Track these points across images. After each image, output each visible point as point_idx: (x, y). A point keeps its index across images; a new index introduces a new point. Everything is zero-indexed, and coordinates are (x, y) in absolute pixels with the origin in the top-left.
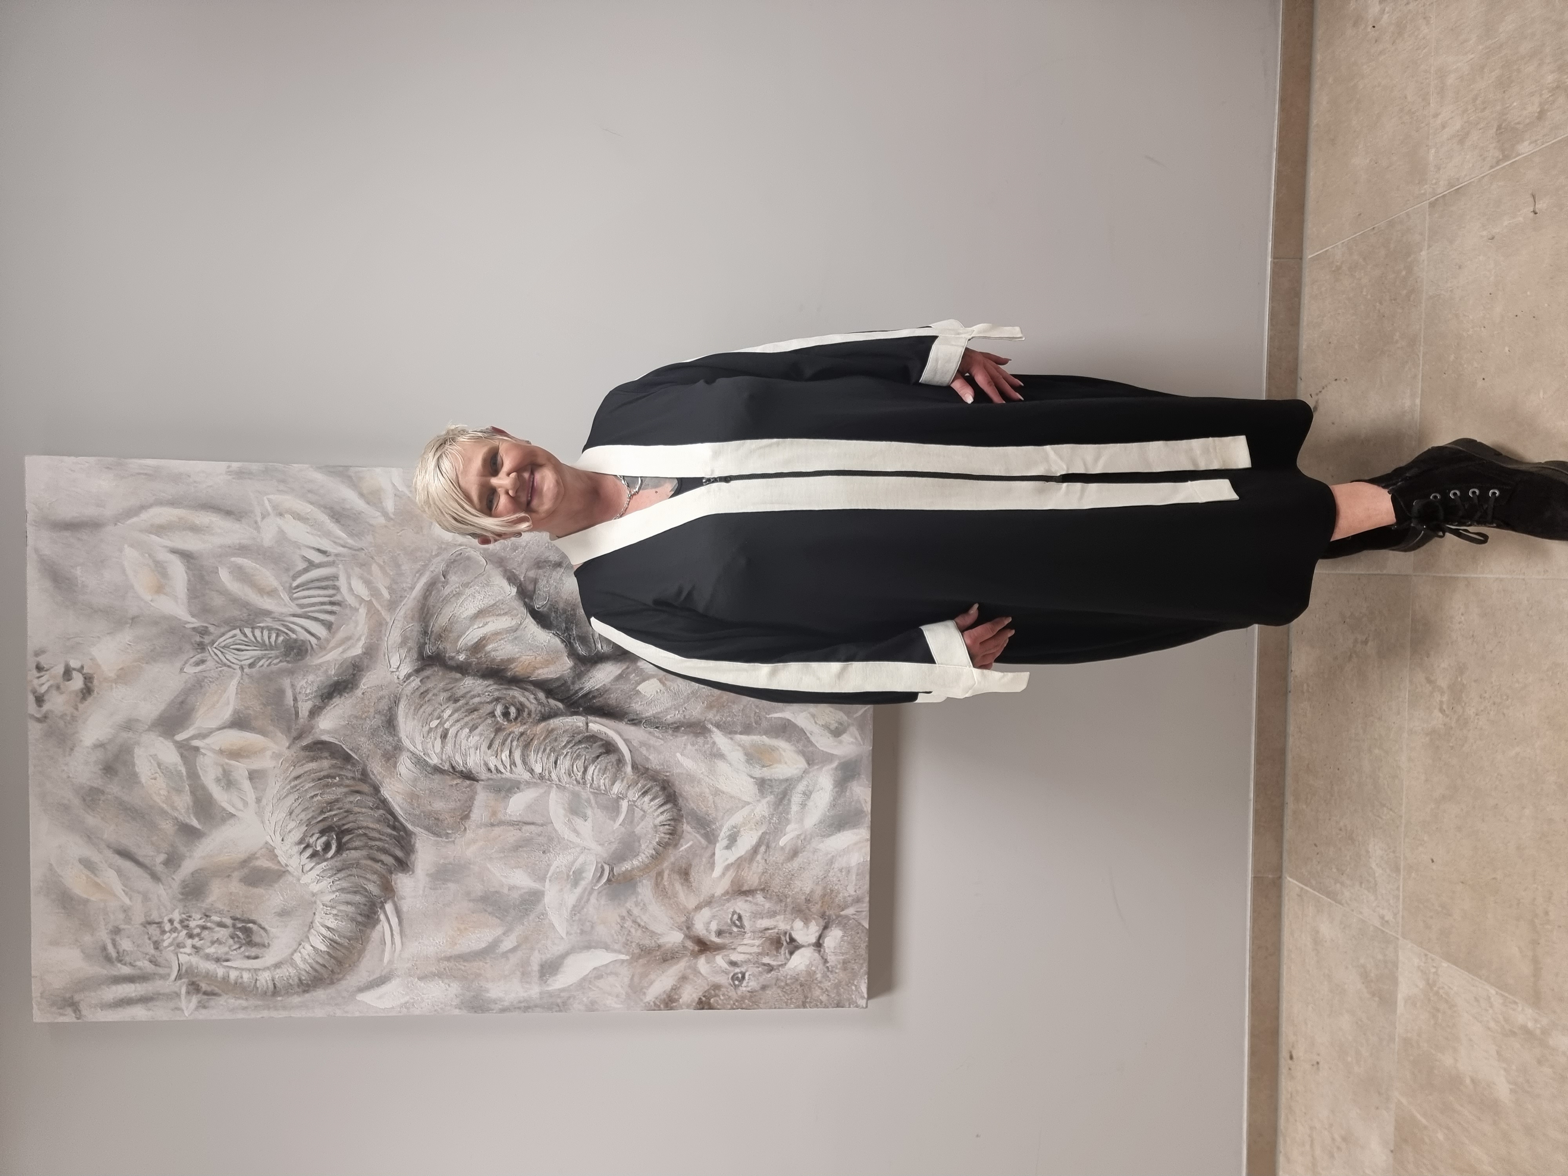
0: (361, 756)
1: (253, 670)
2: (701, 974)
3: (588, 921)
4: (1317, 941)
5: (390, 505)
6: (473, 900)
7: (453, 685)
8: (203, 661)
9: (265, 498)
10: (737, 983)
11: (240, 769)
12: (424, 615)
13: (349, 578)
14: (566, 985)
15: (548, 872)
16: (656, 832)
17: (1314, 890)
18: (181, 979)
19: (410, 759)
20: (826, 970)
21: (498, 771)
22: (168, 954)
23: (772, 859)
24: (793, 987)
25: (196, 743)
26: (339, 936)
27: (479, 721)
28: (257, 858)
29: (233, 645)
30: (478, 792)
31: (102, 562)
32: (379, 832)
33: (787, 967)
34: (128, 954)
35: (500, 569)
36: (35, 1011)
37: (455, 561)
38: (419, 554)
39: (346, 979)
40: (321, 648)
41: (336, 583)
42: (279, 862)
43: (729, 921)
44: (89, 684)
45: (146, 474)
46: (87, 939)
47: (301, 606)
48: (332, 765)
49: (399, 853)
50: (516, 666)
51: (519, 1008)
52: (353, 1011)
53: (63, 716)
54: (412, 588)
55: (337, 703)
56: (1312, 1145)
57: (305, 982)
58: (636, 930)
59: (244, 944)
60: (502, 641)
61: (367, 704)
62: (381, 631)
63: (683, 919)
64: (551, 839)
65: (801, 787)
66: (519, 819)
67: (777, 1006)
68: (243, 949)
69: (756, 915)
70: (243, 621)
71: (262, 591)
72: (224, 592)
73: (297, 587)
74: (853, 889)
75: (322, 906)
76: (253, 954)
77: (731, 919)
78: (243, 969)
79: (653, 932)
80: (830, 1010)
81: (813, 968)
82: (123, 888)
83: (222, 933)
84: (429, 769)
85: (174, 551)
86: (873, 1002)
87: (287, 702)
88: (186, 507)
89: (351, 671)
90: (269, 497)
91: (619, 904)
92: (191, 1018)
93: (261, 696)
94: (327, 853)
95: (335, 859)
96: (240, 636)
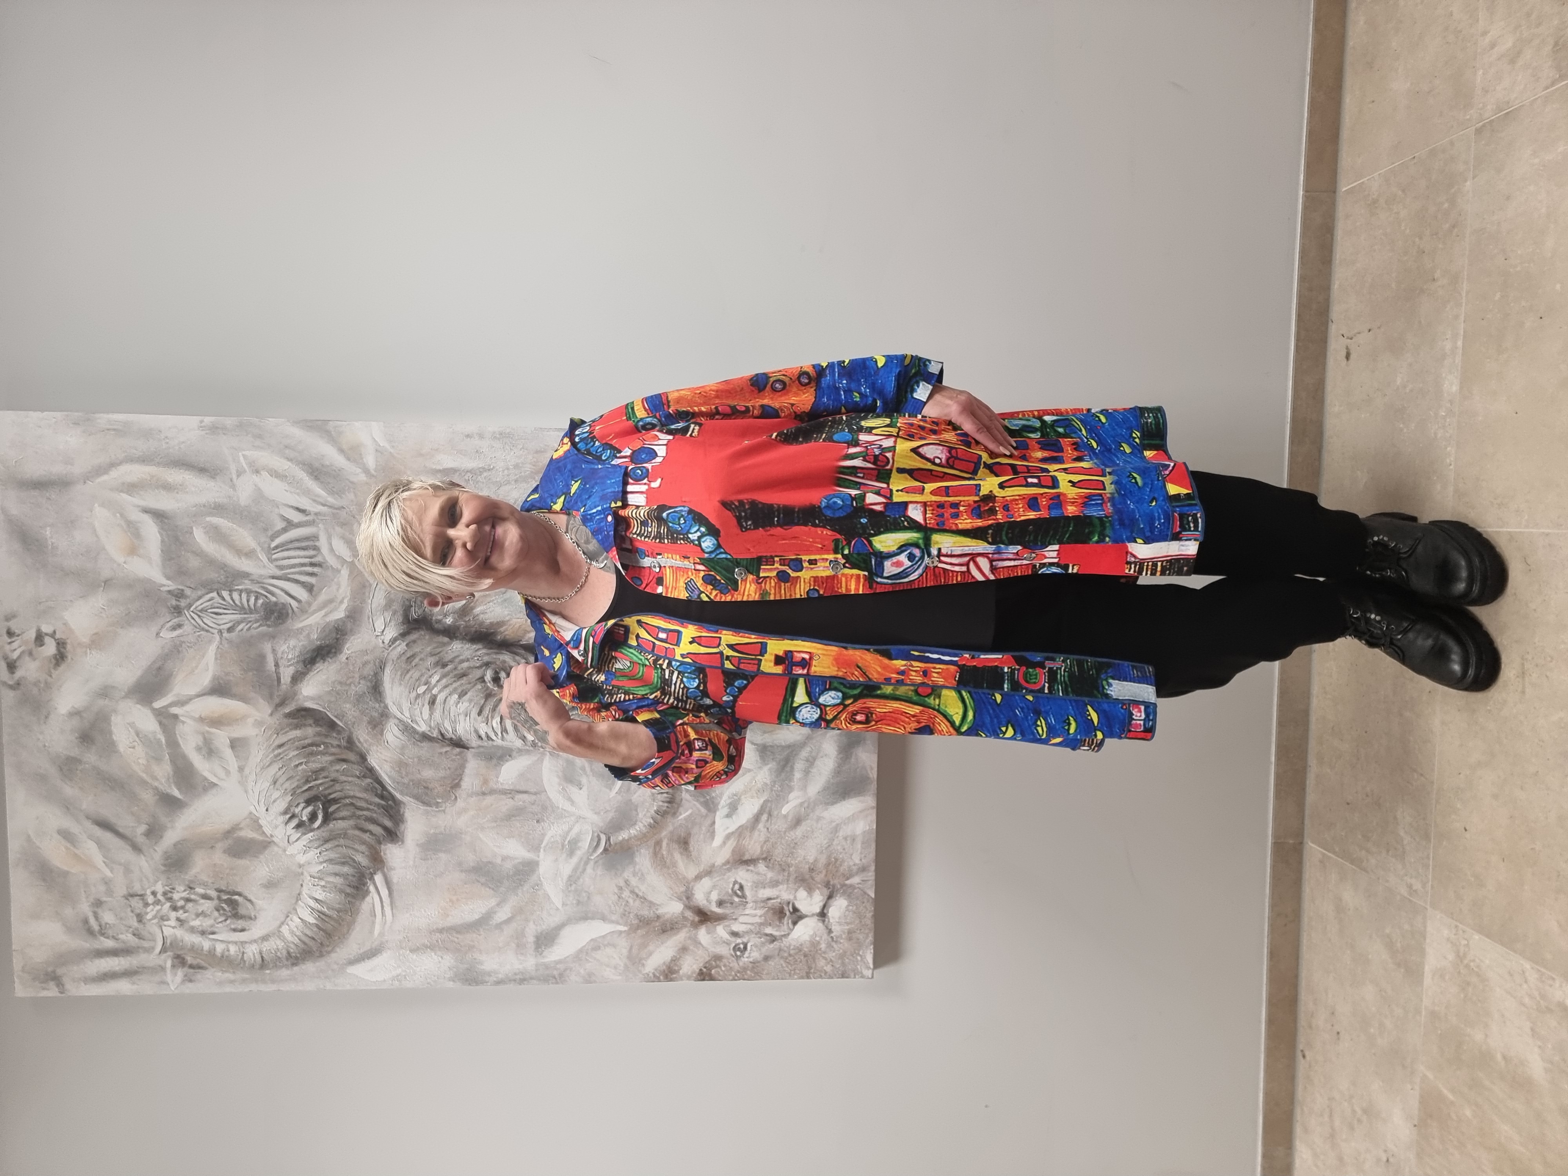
0: (346, 724)
1: (233, 634)
2: (702, 945)
3: (586, 892)
4: (1340, 908)
5: (370, 461)
6: (466, 871)
7: (441, 649)
8: (180, 626)
9: (240, 454)
10: (738, 953)
11: (221, 737)
13: (329, 538)
14: (563, 957)
15: (542, 841)
16: (654, 800)
17: (1338, 856)
18: (165, 952)
19: (397, 726)
20: (830, 940)
21: (488, 737)
22: (153, 928)
23: (774, 828)
24: (797, 957)
25: (175, 710)
26: (328, 908)
27: (469, 686)
28: (241, 829)
29: (211, 608)
30: (468, 760)
31: (72, 522)
32: (366, 801)
33: (790, 936)
34: (110, 927)
36: (17, 985)
39: (336, 952)
40: (301, 610)
41: (317, 544)
42: (264, 833)
43: (730, 891)
44: (62, 650)
45: (114, 430)
46: (68, 912)
47: (281, 568)
48: (317, 733)
49: (388, 823)
50: (506, 630)
51: (515, 980)
52: (344, 984)
53: (36, 683)
55: (321, 668)
56: (1331, 1116)
57: (293, 955)
58: (635, 901)
59: (230, 917)
60: (491, 604)
61: (351, 669)
62: (364, 593)
63: (683, 889)
65: (804, 754)
66: (511, 787)
67: (780, 977)
68: (228, 922)
69: (759, 885)
70: (219, 583)
71: (240, 552)
72: (199, 553)
73: (276, 547)
74: (859, 858)
75: (309, 878)
76: (240, 927)
77: (732, 889)
78: (229, 942)
79: (651, 902)
80: (835, 980)
81: (818, 939)
82: (105, 860)
83: (207, 906)
84: (417, 736)
85: (146, 511)
86: (878, 972)
87: (268, 668)
88: (158, 464)
89: (334, 635)
90: (244, 453)
91: (616, 874)
92: (176, 992)
93: (241, 661)
94: (314, 823)
95: (322, 829)
96: (218, 599)
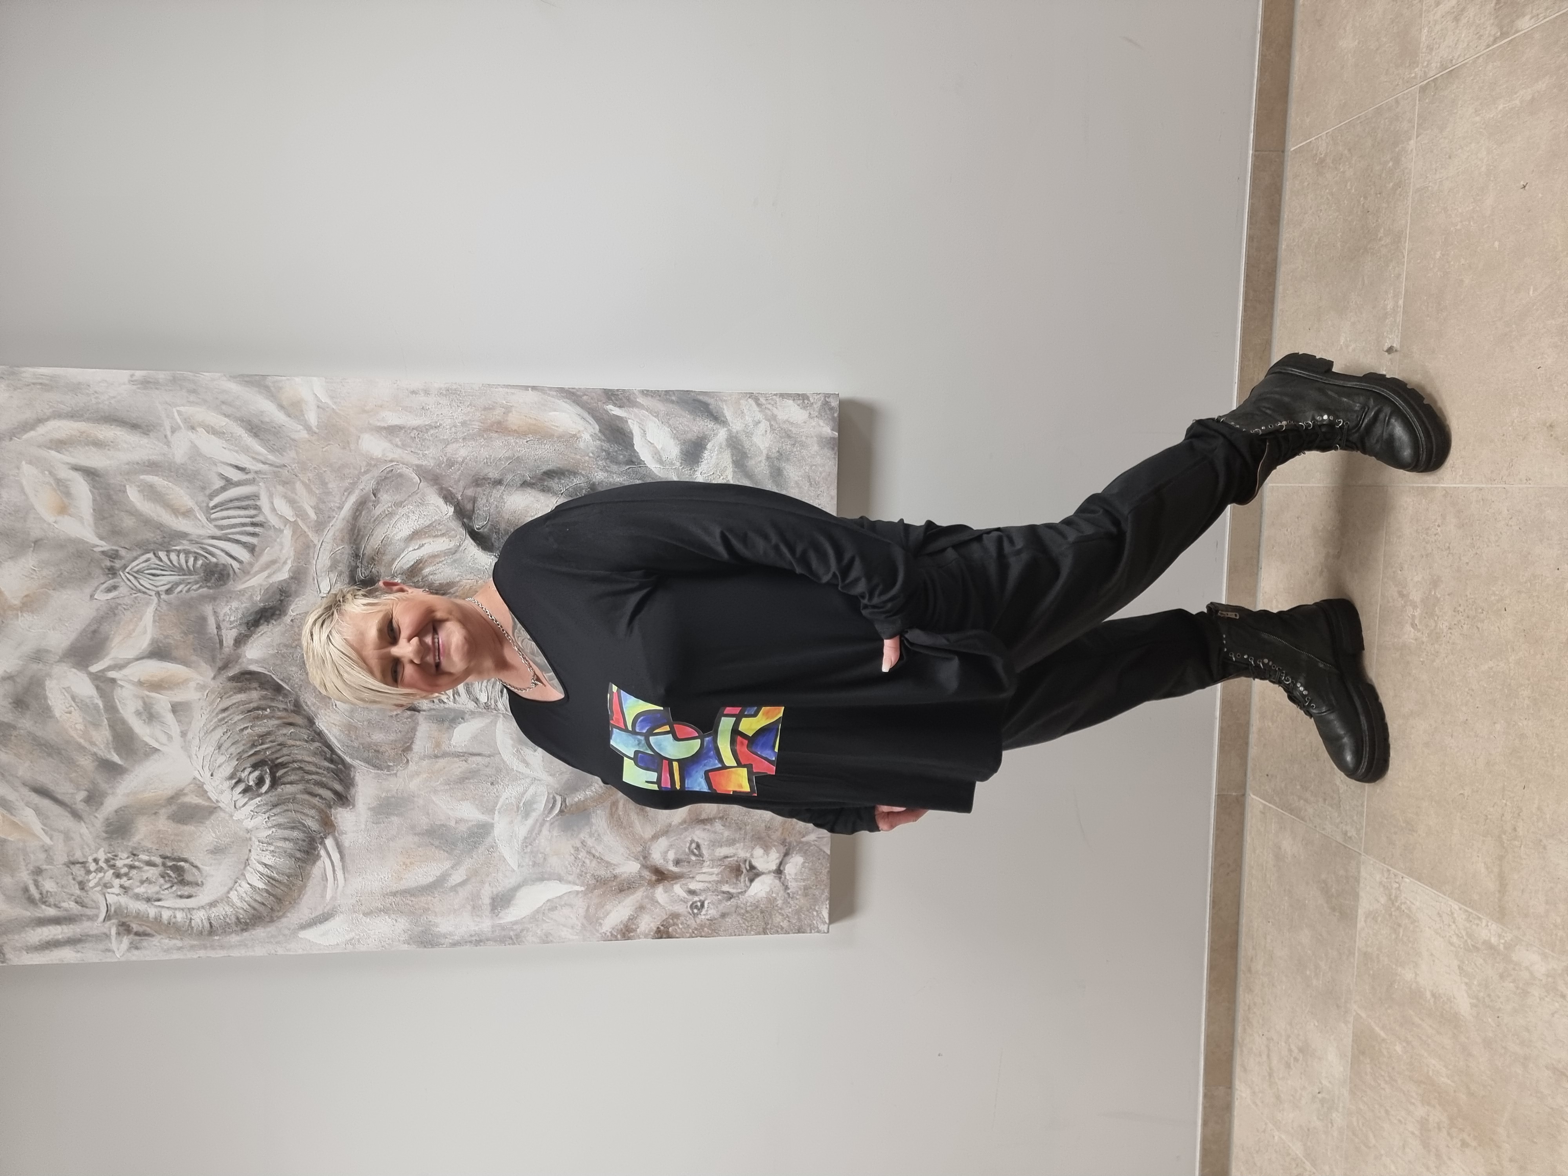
0: (292, 687)
1: (171, 596)
2: (659, 903)
3: (541, 853)
4: (1279, 857)
5: (312, 418)
6: (418, 834)
8: (115, 588)
9: (174, 410)
10: (696, 911)
11: (162, 702)
12: (355, 537)
13: (271, 496)
14: (519, 918)
15: (497, 803)
17: (1277, 806)
18: (110, 919)
20: (786, 896)
21: (440, 699)
24: (753, 913)
25: (112, 674)
26: (278, 873)
28: (185, 795)
29: (147, 570)
30: (420, 722)
32: (316, 765)
33: (747, 893)
34: (51, 896)
35: (435, 487)
37: (386, 478)
38: (346, 471)
39: (287, 917)
40: (243, 571)
41: (257, 503)
42: (209, 798)
43: (687, 850)
45: (41, 384)
46: (7, 880)
47: (221, 528)
48: (262, 697)
49: (338, 787)
51: (471, 942)
52: (295, 948)
54: (340, 508)
55: (265, 630)
56: (1268, 1056)
57: (243, 920)
58: (591, 862)
59: (176, 883)
60: (440, 564)
62: (309, 553)
63: (640, 849)
64: (499, 771)
66: (464, 750)
67: (737, 933)
68: (174, 888)
69: (715, 844)
71: (176, 511)
72: (134, 513)
73: (215, 507)
75: (258, 843)
76: (186, 893)
77: (689, 848)
78: (176, 909)
79: (607, 862)
80: (792, 935)
81: (774, 895)
82: (42, 826)
83: (151, 873)
85: (76, 468)
86: (835, 927)
87: (210, 631)
88: (88, 420)
89: (278, 597)
90: (178, 408)
91: (572, 835)
92: (123, 959)
93: (181, 623)
94: (261, 788)
95: (270, 794)
96: (154, 560)
